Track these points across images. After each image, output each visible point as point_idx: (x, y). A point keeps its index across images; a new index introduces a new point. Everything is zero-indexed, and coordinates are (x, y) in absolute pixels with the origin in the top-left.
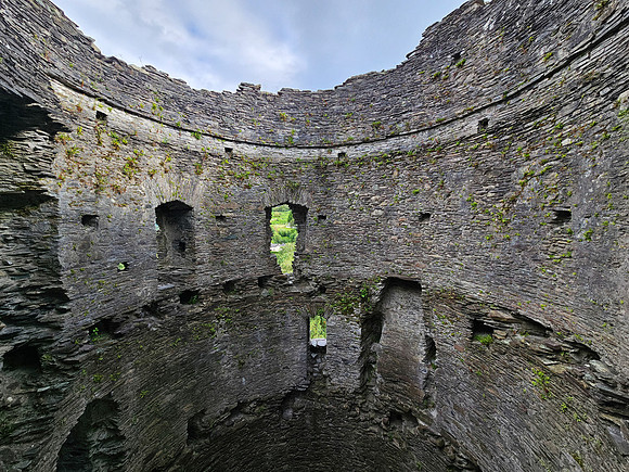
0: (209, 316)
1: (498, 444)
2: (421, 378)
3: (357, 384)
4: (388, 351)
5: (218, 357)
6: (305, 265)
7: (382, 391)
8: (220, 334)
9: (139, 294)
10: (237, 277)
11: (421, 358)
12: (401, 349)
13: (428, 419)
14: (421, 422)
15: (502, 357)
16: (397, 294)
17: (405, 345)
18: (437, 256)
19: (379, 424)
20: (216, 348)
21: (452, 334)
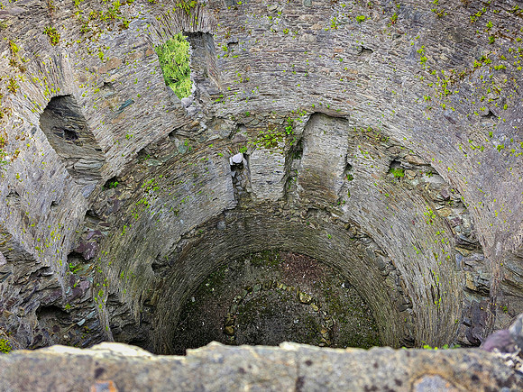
0: (139, 195)
1: (389, 231)
2: (337, 187)
3: (280, 195)
4: (308, 169)
5: (156, 218)
6: (218, 105)
7: (301, 197)
8: (152, 202)
9: (76, 216)
10: (147, 142)
11: (338, 174)
12: (321, 167)
13: (340, 213)
14: (334, 215)
15: (408, 191)
16: (321, 121)
17: (325, 165)
18: (371, 97)
19: (299, 216)
20: (153, 213)
21: (371, 166)
